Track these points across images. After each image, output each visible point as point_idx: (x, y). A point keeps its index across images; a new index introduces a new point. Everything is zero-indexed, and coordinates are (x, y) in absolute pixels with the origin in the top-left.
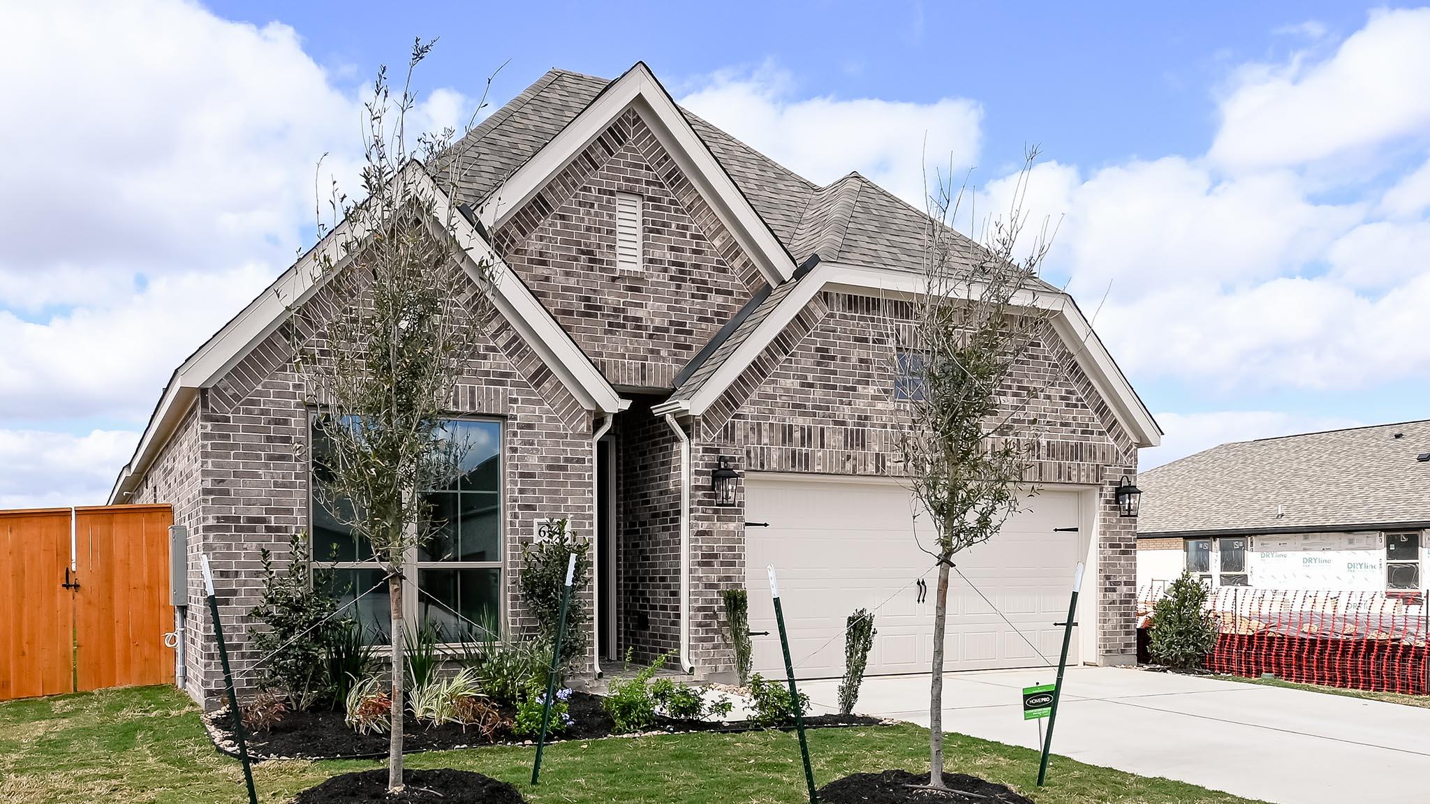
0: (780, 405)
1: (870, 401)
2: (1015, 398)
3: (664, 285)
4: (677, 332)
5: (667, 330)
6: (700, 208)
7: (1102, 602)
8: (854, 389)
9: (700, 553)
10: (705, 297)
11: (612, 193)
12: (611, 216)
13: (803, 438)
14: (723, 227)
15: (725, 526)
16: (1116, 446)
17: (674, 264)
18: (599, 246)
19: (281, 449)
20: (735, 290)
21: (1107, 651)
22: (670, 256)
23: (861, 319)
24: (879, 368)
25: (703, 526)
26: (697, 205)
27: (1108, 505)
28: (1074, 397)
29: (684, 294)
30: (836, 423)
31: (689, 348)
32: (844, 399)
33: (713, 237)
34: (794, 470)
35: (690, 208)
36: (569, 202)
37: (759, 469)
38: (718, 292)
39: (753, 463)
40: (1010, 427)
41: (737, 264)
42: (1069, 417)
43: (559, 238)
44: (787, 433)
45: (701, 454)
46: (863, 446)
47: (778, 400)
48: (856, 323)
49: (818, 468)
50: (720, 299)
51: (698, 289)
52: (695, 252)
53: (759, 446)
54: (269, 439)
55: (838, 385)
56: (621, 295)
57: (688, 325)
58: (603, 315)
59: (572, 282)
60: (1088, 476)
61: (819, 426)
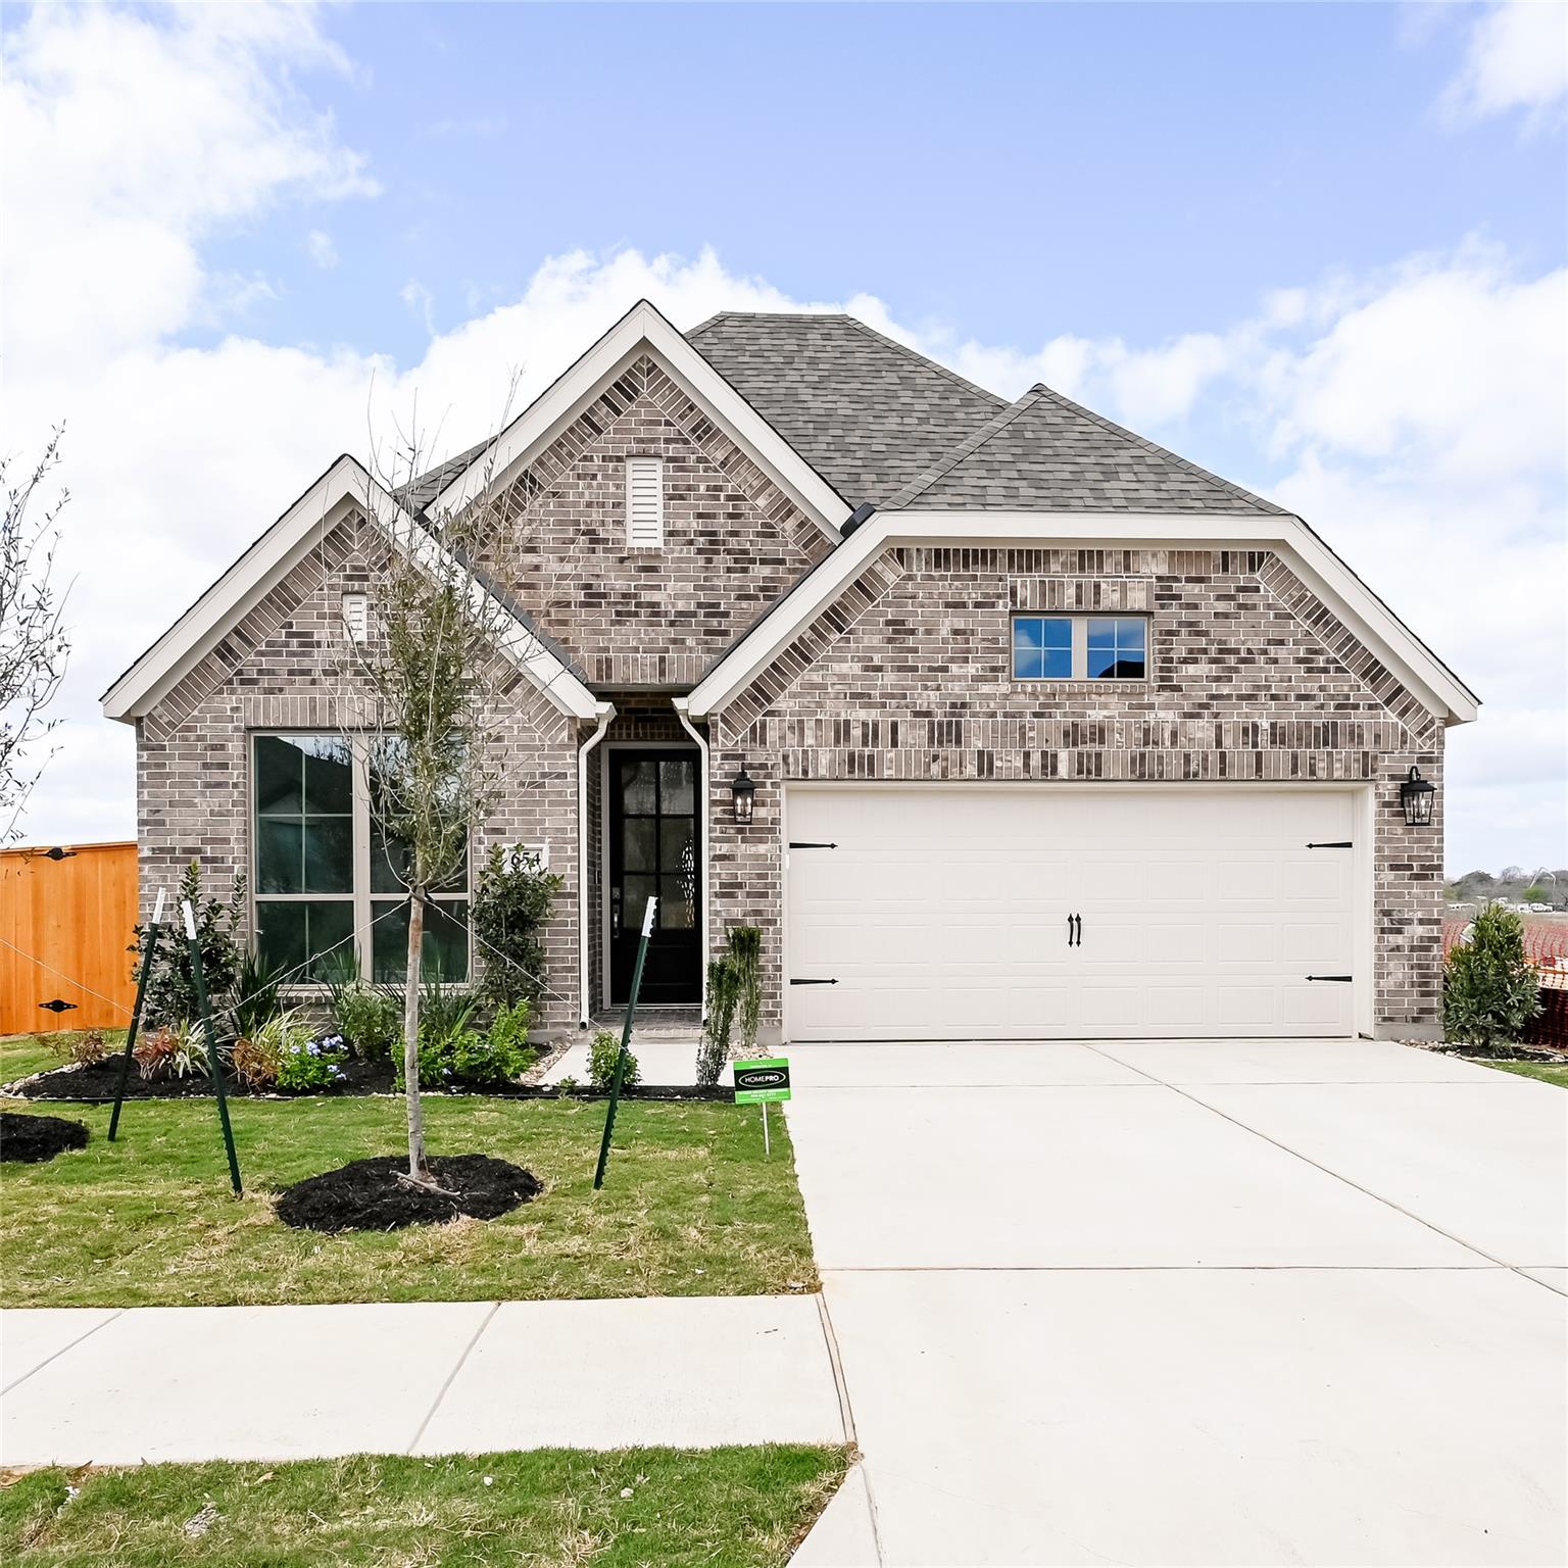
0: (832, 696)
1: (970, 682)
2: (1214, 666)
3: (688, 560)
4: (707, 615)
5: (694, 614)
6: (738, 462)
7: (1377, 949)
8: (945, 669)
9: (717, 882)
10: (745, 570)
11: (619, 459)
12: (618, 487)
13: (865, 736)
14: (769, 483)
15: (754, 849)
16: (1400, 723)
17: (702, 534)
18: (603, 523)
19: (217, 776)
20: (788, 558)
21: (1385, 1019)
22: (696, 525)
23: (956, 578)
24: (984, 640)
25: (724, 849)
26: (733, 459)
27: (1386, 809)
28: (1322, 658)
29: (716, 568)
30: (917, 714)
31: (725, 633)
32: (929, 684)
33: (756, 496)
34: (851, 776)
35: (723, 464)
36: (566, 477)
37: (800, 777)
38: (763, 562)
39: (791, 769)
40: (1206, 706)
41: (790, 524)
42: (1311, 687)
43: (552, 519)
44: (842, 731)
45: (719, 761)
46: (958, 742)
47: (829, 690)
48: (947, 585)
49: (887, 773)
50: (766, 571)
51: (736, 561)
52: (731, 516)
53: (801, 749)
54: (206, 766)
55: (920, 665)
56: (631, 578)
57: (722, 606)
58: (609, 603)
59: (568, 568)
60: (1347, 769)
61: (890, 719)
